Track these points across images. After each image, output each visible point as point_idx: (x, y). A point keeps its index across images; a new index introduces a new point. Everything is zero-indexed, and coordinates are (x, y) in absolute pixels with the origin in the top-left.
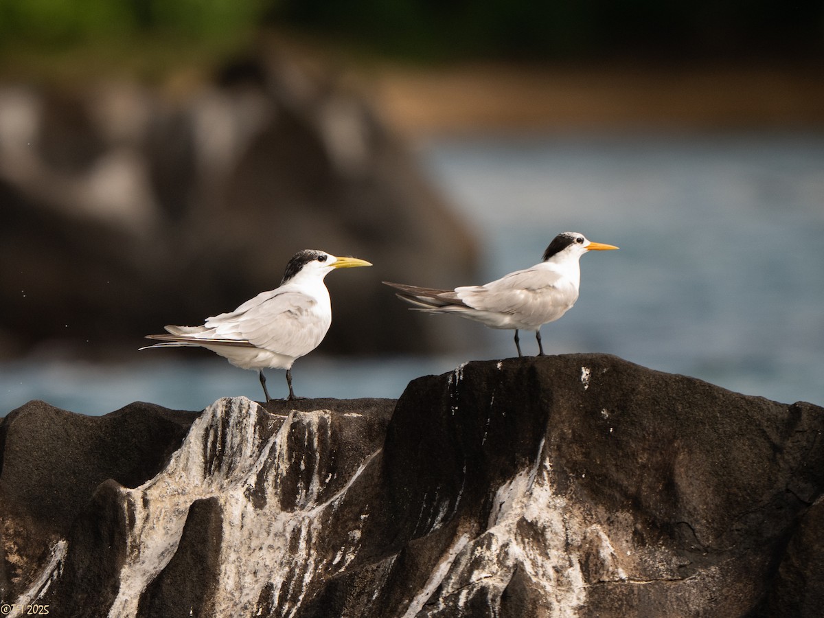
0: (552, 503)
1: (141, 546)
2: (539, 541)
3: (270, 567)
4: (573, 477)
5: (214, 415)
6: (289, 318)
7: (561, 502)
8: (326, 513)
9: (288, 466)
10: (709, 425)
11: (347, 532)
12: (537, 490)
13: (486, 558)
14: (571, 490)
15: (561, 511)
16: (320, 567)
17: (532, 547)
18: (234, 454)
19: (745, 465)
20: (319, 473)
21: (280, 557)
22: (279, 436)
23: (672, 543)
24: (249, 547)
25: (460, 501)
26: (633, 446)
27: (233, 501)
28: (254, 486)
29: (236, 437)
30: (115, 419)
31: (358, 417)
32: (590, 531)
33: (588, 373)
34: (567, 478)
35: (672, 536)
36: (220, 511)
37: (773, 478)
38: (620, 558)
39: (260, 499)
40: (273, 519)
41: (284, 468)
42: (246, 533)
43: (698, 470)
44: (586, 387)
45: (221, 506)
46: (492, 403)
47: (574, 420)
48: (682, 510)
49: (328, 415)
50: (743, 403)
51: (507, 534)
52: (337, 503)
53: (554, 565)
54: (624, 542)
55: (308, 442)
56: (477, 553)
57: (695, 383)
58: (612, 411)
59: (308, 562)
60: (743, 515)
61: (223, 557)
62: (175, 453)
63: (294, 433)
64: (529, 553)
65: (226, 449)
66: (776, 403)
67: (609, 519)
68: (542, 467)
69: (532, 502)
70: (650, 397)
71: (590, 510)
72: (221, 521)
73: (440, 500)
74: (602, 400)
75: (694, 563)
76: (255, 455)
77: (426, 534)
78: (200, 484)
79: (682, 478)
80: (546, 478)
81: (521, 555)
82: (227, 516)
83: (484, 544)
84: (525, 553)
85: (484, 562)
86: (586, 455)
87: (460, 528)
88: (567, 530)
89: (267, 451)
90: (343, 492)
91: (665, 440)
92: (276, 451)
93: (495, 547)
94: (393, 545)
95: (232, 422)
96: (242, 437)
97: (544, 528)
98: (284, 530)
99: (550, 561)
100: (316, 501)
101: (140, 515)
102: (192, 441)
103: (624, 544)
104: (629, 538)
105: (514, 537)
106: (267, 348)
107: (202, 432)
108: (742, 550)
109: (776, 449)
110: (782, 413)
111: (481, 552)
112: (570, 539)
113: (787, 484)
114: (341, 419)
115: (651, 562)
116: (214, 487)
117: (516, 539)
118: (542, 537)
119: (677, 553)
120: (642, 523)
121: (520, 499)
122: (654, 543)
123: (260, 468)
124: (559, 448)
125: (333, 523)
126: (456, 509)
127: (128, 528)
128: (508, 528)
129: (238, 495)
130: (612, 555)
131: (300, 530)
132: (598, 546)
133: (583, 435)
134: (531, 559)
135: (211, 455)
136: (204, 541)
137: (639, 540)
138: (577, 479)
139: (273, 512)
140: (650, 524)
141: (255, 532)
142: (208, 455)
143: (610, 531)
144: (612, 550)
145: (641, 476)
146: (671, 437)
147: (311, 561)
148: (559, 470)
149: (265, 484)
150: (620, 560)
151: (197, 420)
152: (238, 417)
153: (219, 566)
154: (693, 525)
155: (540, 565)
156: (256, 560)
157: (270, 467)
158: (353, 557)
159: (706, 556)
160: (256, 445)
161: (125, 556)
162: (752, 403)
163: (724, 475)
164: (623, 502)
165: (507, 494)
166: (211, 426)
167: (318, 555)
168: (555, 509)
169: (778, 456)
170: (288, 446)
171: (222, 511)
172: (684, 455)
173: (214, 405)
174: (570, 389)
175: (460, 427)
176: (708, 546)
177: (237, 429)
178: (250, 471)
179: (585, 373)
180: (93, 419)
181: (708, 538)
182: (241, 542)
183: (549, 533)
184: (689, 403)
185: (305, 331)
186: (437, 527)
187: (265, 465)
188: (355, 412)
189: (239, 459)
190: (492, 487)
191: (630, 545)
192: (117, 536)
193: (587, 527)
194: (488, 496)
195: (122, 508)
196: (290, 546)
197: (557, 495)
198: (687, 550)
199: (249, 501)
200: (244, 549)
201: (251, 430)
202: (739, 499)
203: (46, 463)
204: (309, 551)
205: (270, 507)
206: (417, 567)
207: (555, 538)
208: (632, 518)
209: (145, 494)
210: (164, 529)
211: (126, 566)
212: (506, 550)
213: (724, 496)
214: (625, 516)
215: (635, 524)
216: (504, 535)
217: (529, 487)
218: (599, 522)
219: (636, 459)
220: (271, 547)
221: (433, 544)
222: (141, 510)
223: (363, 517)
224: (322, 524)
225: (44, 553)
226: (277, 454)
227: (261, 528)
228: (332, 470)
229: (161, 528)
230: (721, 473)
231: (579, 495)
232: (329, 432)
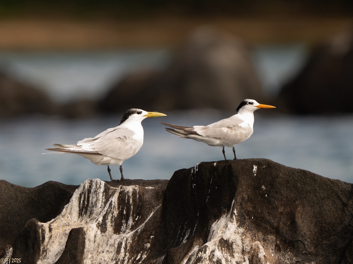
0: (237, 231)
1: (48, 251)
2: (229, 249)
3: (107, 261)
4: (247, 218)
5: (84, 188)
6: (120, 141)
7: (241, 230)
8: (134, 235)
9: (118, 212)
10: (313, 193)
11: (144, 244)
12: (230, 225)
13: (204, 258)
14: (246, 225)
15: (241, 235)
16: (130, 261)
17: (226, 252)
18: (93, 206)
19: (330, 212)
20: (133, 216)
21: (111, 256)
22: (114, 198)
23: (294, 250)
24: (98, 251)
25: (195, 230)
26: (277, 203)
27: (91, 229)
28: (101, 222)
29: (94, 198)
30: (39, 189)
31: (152, 189)
32: (254, 244)
33: (256, 168)
34: (245, 219)
35: (293, 247)
36: (84, 234)
37: (343, 219)
38: (268, 257)
39: (104, 228)
40: (110, 238)
41: (116, 213)
42: (96, 244)
43: (307, 215)
44: (255, 175)
45: (85, 231)
46: (211, 182)
47: (249, 190)
48: (299, 234)
49: (137, 188)
50: (329, 183)
51: (214, 246)
52: (140, 230)
53: (236, 261)
54: (271, 250)
55: (127, 200)
56: (199, 255)
57: (306, 173)
58: (267, 187)
59: (125, 259)
60: (328, 237)
61: (85, 256)
62: (66, 205)
63: (121, 196)
64: (224, 255)
65: (89, 204)
66: (345, 183)
67: (264, 239)
68: (233, 213)
69: (227, 230)
70: (285, 180)
71: (255, 234)
72: (85, 239)
73: (187, 229)
74: (262, 181)
75: (304, 260)
76: (102, 207)
77: (179, 245)
78: (77, 221)
79: (299, 219)
80: (235, 219)
81: (221, 256)
82: (88, 236)
83: (203, 251)
84: (222, 255)
85: (202, 260)
86: (254, 208)
87: (195, 243)
88: (243, 244)
89: (108, 205)
90: (143, 225)
91: (292, 200)
92: (112, 205)
93: (208, 252)
94: (164, 250)
95: (92, 191)
96: (97, 198)
97: (232, 243)
98: (114, 243)
99: (234, 259)
100: (131, 229)
101: (47, 235)
102: (74, 200)
103: (271, 251)
104: (273, 248)
105: (217, 247)
106: (108, 155)
107: (78, 196)
108: (327, 254)
109: (345, 205)
110: (348, 188)
111: (201, 255)
112: (244, 248)
113: (350, 222)
114: (143, 189)
115: (283, 260)
116: (83, 222)
117: (218, 248)
118: (231, 247)
119: (296, 255)
120: (280, 241)
121: (222, 229)
122: (285, 250)
123: (104, 213)
124: (241, 204)
125: (137, 240)
126: (193, 233)
127: (41, 242)
128: (214, 243)
129: (93, 226)
130: (264, 256)
131: (121, 243)
132: (258, 251)
133: (253, 198)
134: (225, 258)
135: (82, 207)
136: (76, 248)
137: (278, 249)
138: (249, 219)
139: (110, 234)
140: (283, 241)
141: (101, 244)
142: (81, 207)
143: (264, 244)
144: (264, 253)
145: (280, 218)
146: (295, 199)
147: (126, 258)
148: (241, 215)
149: (107, 221)
150: (268, 259)
151: (76, 190)
152: (95, 189)
153: (83, 260)
154: (304, 242)
155: (229, 261)
156: (101, 258)
157: (109, 212)
158: (146, 256)
159: (309, 257)
160: (103, 202)
161: (39, 255)
162: (334, 183)
163: (319, 217)
164: (271, 230)
165: (216, 227)
166: (83, 193)
167: (130, 255)
168: (238, 234)
169: (345, 208)
170: (118, 203)
171: (85, 234)
172: (301, 208)
173: (85, 183)
174: (247, 176)
175: (197, 194)
176: (311, 252)
177: (95, 194)
178: (100, 214)
179: (255, 168)
180: (29, 189)
181: (311, 248)
182: (94, 249)
183: (235, 245)
184: (303, 183)
185: (128, 147)
186: (185, 242)
187: (107, 212)
188: (151, 186)
189: (95, 208)
190: (210, 223)
191: (273, 251)
192: (36, 246)
193: (253, 242)
194: (208, 227)
195: (38, 232)
196: (117, 251)
197: (239, 227)
198: (301, 254)
199: (99, 229)
200: (95, 252)
201: (101, 195)
202: (326, 229)
203: (6, 210)
204: (126, 253)
205: (108, 232)
206: (174, 261)
207: (237, 249)
208: (275, 238)
209: (50, 225)
210: (59, 242)
211: (40, 260)
212: (213, 253)
213: (319, 228)
214: (272, 237)
215: (276, 241)
216: (212, 246)
217: (226, 223)
218: (259, 240)
219: (278, 210)
220: (108, 251)
221: (181, 250)
222: (48, 233)
223: (151, 237)
224: (132, 240)
225: (3, 254)
226: (113, 206)
227: (104, 242)
228: (139, 214)
229: (57, 242)
230: (318, 217)
231: (250, 227)
232: (138, 196)
